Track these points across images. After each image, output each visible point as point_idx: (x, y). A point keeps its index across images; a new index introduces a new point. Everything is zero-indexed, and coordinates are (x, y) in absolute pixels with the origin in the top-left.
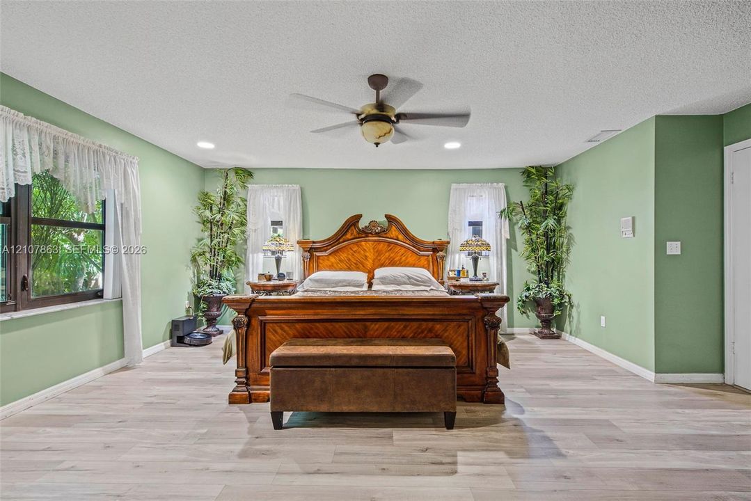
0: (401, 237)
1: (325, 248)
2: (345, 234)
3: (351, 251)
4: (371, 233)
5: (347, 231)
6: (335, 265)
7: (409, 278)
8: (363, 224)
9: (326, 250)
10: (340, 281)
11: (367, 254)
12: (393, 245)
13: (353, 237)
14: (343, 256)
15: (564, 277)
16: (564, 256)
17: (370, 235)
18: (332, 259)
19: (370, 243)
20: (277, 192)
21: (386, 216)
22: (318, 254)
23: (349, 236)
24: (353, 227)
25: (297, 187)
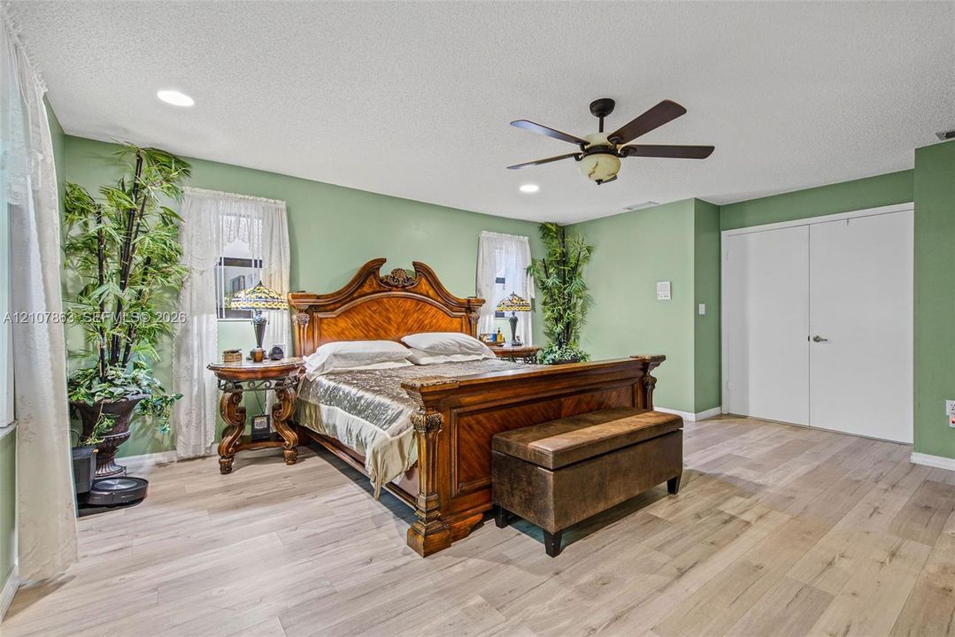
0: (431, 292)
1: (332, 306)
2: (361, 285)
3: (369, 311)
4: (396, 287)
5: (364, 281)
6: (347, 332)
7: (460, 345)
8: (384, 271)
9: (333, 310)
10: (378, 355)
11: (391, 316)
12: (422, 303)
13: (371, 290)
14: (358, 319)
15: (578, 337)
16: (579, 316)
17: (394, 289)
18: (342, 323)
19: (394, 299)
20: (246, 208)
21: (415, 264)
22: (321, 315)
23: (366, 289)
24: (372, 276)
25: (282, 205)
